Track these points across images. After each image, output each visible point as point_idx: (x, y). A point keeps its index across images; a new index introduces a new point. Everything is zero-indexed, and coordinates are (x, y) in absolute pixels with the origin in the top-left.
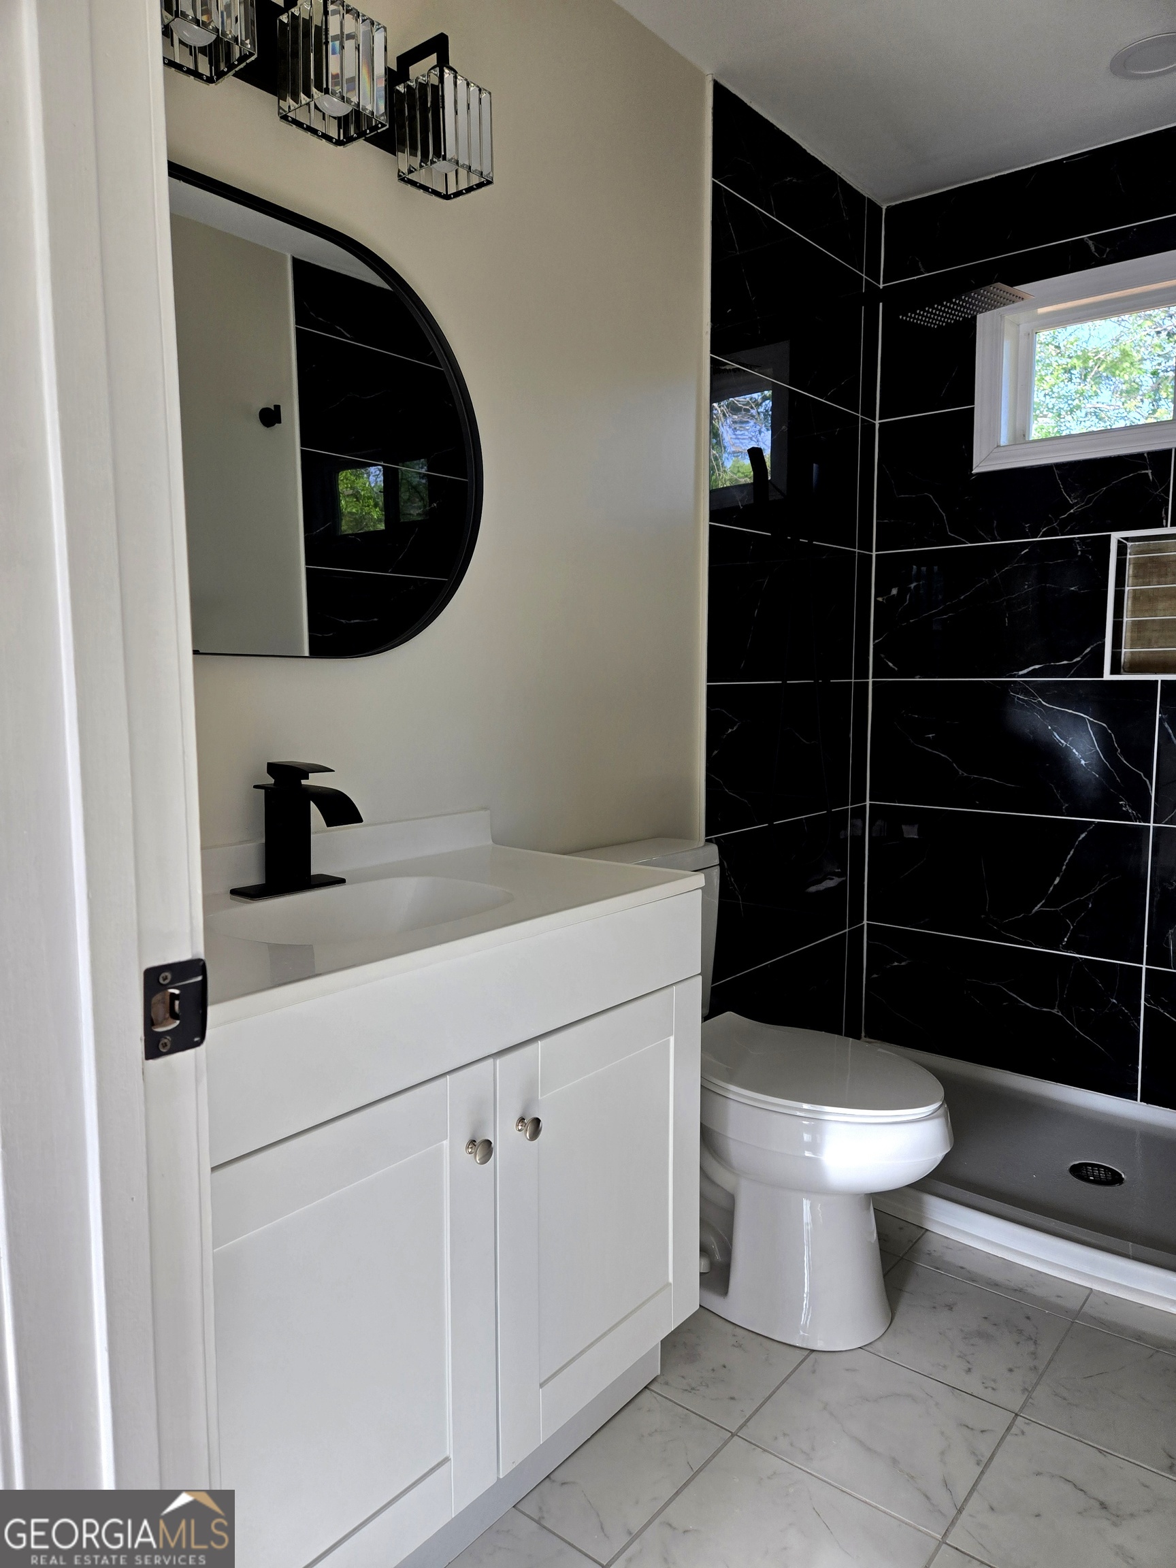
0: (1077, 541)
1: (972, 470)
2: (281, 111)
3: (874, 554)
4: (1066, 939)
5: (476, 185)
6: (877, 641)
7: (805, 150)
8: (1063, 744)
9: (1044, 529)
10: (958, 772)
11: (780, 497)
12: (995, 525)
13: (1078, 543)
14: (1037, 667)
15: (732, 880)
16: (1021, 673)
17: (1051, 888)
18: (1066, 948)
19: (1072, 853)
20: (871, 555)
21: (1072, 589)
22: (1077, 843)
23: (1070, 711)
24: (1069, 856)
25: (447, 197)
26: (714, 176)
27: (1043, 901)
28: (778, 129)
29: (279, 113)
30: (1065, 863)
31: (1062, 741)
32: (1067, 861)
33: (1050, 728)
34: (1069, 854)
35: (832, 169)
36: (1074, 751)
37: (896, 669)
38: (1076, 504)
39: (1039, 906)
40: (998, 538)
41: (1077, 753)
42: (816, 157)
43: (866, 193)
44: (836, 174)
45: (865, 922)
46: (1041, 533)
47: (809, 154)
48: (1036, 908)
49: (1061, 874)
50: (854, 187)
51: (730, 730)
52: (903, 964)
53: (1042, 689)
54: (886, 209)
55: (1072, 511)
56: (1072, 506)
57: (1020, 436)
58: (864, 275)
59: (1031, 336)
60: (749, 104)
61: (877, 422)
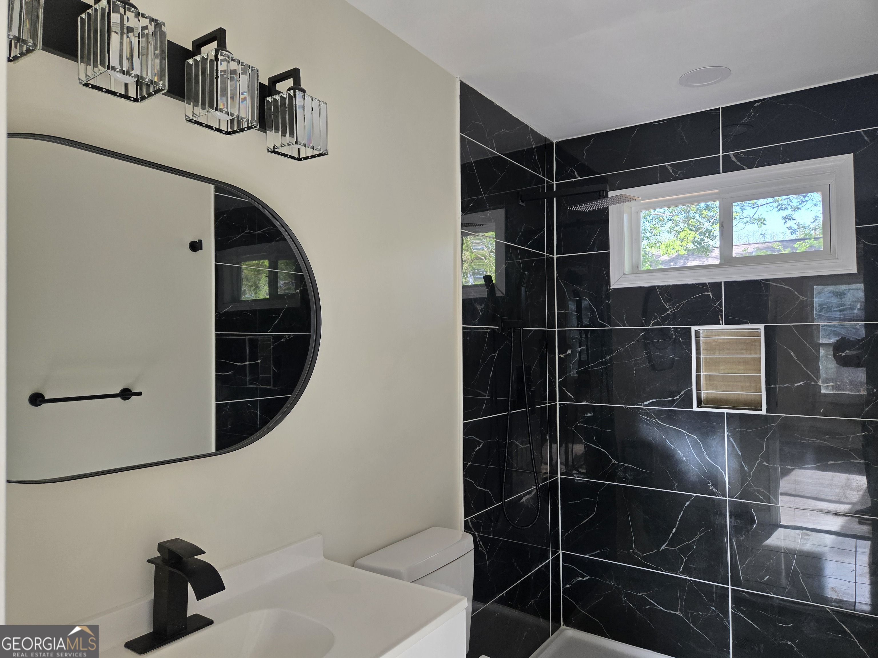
0: (672, 329)
1: (610, 287)
2: (187, 117)
3: (557, 329)
4: (682, 568)
5: (317, 154)
6: (560, 380)
7: (511, 115)
8: (672, 447)
9: (653, 322)
10: (611, 461)
11: (501, 295)
12: (625, 317)
13: (673, 331)
14: (654, 400)
15: (481, 543)
16: (645, 403)
17: (671, 535)
18: (682, 573)
19: (682, 513)
20: (555, 330)
21: (672, 356)
22: (684, 508)
23: (675, 428)
24: (680, 516)
25: (299, 159)
26: (461, 132)
27: (667, 543)
28: (496, 104)
29: (186, 119)
30: (678, 520)
31: (672, 446)
32: (679, 519)
33: (664, 437)
34: (680, 514)
35: (526, 124)
36: (679, 451)
37: (572, 397)
38: (671, 308)
39: (664, 546)
40: (627, 325)
41: (681, 453)
42: (517, 118)
43: (545, 135)
44: (528, 126)
45: (561, 551)
46: (651, 324)
47: (514, 117)
48: (663, 547)
49: (676, 526)
50: (538, 132)
51: (478, 448)
52: (585, 579)
53: (658, 414)
54: (556, 143)
55: (668, 312)
56: (668, 310)
57: (636, 269)
58: (545, 178)
59: (638, 213)
60: (480, 92)
61: (555, 257)
